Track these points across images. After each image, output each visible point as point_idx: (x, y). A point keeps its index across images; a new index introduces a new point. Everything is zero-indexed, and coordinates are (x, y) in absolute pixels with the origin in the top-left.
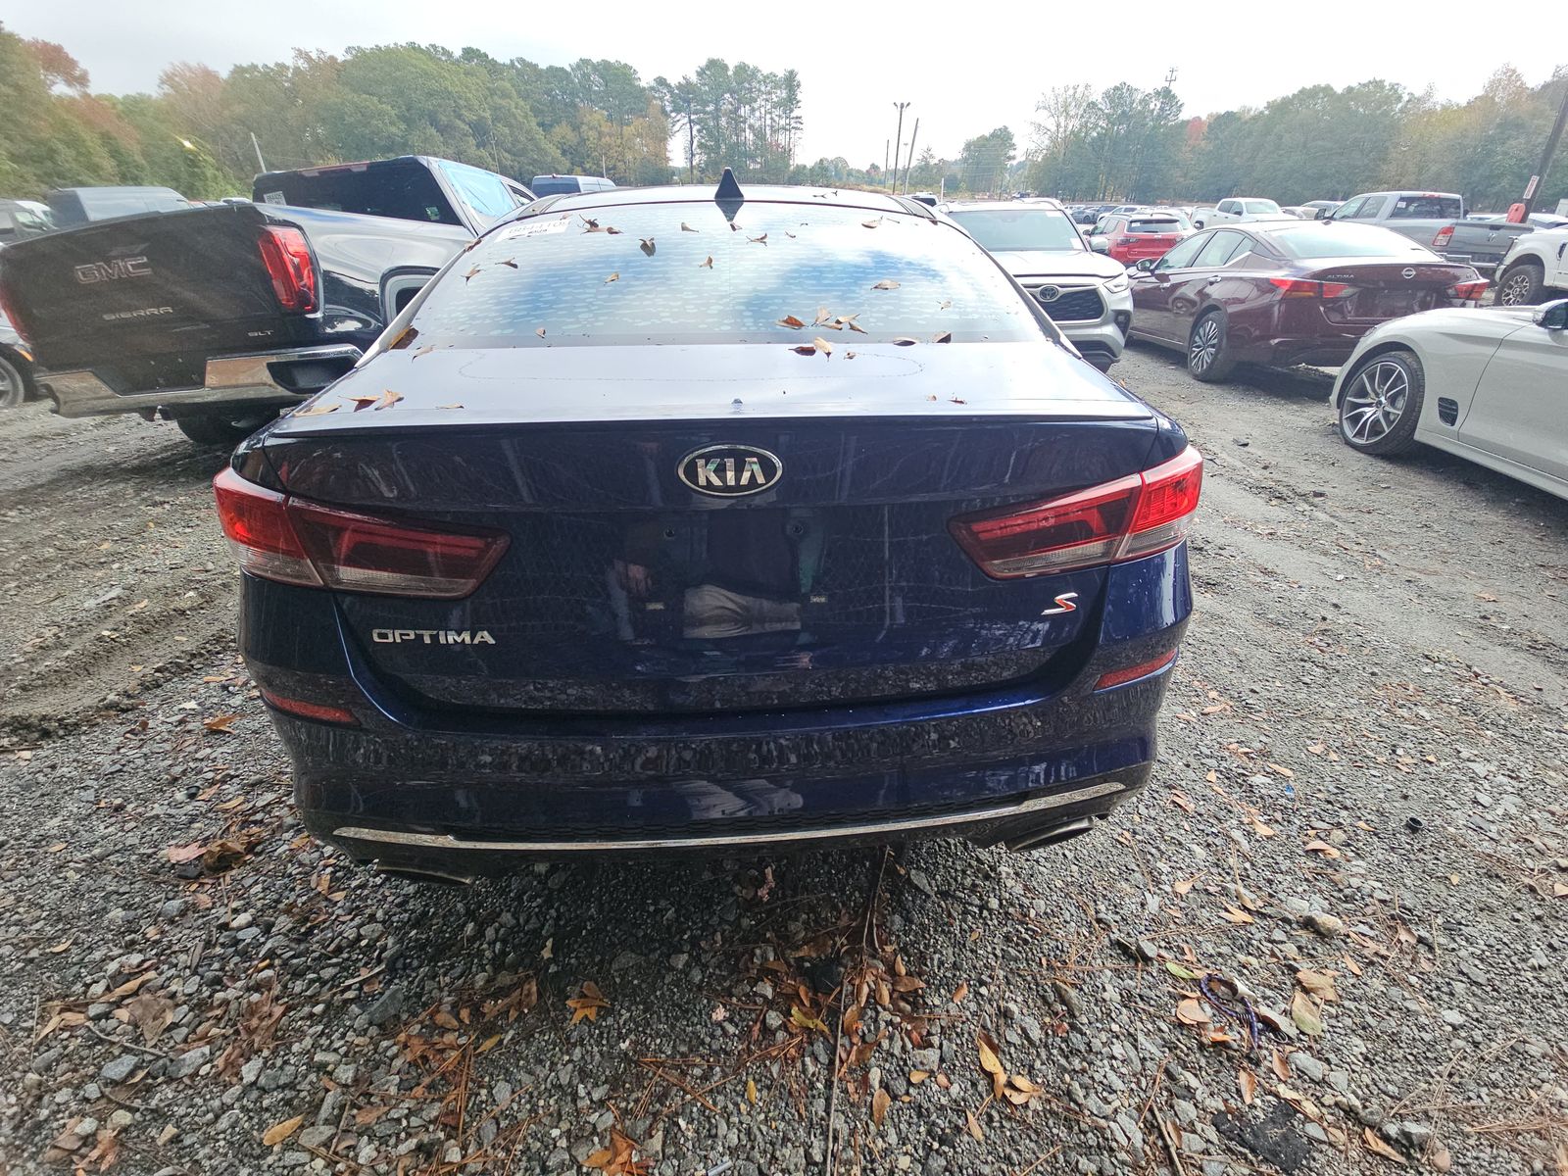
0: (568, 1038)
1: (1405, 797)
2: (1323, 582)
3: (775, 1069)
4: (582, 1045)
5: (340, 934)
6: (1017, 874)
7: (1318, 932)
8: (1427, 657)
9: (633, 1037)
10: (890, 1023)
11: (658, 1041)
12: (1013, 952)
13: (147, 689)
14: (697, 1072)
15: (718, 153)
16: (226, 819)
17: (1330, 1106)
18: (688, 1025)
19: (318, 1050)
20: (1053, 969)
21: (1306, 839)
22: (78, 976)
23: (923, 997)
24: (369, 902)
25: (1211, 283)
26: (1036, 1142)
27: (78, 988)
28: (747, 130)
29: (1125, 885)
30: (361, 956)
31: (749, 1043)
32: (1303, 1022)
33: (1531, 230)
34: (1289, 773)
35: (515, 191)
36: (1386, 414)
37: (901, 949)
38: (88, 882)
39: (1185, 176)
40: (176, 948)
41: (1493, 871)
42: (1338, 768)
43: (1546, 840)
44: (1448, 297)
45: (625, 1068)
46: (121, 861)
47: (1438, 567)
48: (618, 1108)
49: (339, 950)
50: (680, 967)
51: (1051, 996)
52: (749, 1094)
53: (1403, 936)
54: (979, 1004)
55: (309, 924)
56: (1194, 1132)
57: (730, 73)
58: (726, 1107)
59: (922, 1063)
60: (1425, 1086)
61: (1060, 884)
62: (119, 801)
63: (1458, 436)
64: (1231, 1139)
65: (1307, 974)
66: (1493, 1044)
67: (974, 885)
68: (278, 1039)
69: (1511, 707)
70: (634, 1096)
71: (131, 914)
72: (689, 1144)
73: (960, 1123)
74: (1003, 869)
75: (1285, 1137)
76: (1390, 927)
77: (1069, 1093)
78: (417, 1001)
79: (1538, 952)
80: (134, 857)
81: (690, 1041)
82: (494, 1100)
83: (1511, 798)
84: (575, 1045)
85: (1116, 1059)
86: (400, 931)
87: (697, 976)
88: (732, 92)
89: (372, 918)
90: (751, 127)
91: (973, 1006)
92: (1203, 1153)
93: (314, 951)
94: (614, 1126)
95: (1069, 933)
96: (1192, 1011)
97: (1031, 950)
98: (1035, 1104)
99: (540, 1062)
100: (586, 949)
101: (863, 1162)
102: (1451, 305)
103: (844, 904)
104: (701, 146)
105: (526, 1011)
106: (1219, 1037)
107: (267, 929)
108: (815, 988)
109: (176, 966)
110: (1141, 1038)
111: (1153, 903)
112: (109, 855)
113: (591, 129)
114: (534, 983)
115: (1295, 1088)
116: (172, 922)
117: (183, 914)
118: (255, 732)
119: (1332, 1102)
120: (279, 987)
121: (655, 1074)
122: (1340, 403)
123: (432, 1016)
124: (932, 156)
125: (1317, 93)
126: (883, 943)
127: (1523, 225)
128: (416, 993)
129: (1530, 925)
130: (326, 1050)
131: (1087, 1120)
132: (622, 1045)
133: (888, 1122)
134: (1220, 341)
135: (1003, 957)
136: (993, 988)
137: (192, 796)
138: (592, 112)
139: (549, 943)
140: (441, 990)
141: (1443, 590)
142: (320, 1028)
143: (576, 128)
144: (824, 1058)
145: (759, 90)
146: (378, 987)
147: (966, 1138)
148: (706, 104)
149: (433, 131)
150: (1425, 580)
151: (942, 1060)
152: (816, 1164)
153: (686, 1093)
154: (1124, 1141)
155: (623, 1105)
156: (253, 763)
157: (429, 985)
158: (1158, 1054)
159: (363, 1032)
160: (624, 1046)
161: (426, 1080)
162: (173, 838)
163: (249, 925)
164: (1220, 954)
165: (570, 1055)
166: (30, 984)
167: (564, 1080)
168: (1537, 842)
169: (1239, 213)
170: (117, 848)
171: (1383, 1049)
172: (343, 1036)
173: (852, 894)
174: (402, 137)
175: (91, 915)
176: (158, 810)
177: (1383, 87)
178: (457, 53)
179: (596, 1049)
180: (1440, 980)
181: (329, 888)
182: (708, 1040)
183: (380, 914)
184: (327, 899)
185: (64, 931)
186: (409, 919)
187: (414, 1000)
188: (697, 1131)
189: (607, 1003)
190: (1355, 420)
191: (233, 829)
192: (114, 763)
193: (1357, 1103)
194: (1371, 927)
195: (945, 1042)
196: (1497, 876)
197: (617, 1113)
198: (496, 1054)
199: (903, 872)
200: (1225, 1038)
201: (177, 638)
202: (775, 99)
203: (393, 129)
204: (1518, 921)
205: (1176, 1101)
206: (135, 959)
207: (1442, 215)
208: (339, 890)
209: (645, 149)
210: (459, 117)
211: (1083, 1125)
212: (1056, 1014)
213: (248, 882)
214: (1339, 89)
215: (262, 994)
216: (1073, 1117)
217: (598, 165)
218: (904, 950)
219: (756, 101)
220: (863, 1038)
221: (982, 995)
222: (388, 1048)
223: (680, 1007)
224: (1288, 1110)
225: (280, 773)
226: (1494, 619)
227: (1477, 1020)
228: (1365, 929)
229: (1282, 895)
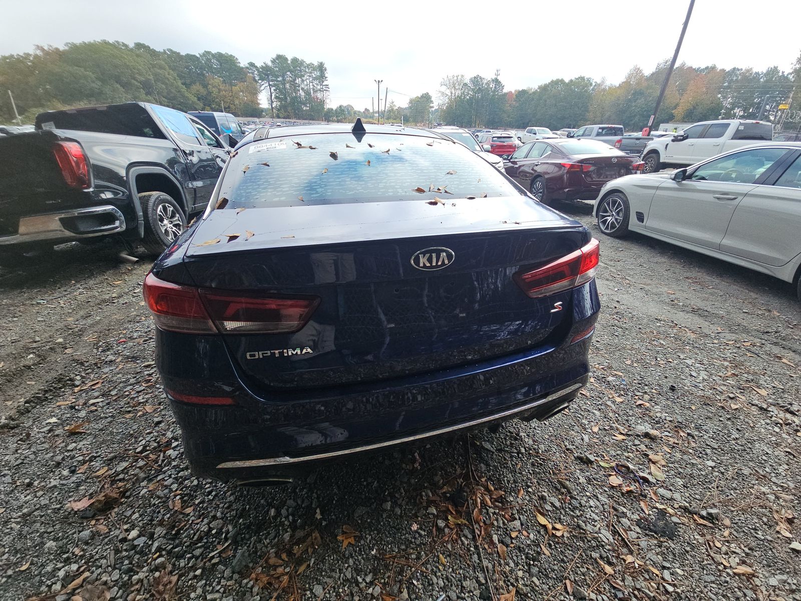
0: (344, 555)
1: (666, 377)
2: (610, 292)
3: (449, 546)
4: (352, 557)
5: (198, 530)
6: (528, 435)
7: (651, 438)
8: (656, 319)
9: (376, 547)
10: (494, 513)
11: (390, 546)
12: (537, 470)
13: (22, 414)
14: (413, 556)
15: (286, 102)
16: (100, 482)
17: (677, 508)
18: (401, 536)
19: (207, 594)
20: (555, 474)
21: (635, 401)
22: (41, 583)
23: (505, 498)
24: (209, 510)
25: (537, 165)
26: (572, 550)
27: (44, 588)
28: (301, 91)
29: (573, 432)
30: (214, 539)
31: (433, 538)
32: (657, 476)
33: (652, 139)
34: (621, 374)
35: (193, 121)
36: (616, 220)
37: (488, 479)
38: (26, 529)
39: (508, 117)
40: (97, 557)
41: (706, 402)
42: (639, 369)
43: (722, 387)
44: (630, 170)
45: (377, 563)
46: (43, 514)
47: (650, 282)
48: (380, 583)
49: (200, 539)
50: (389, 508)
51: (559, 486)
52: (441, 561)
53: (682, 434)
54: (530, 496)
55: (176, 529)
56: (631, 530)
57: (289, 62)
58: (433, 570)
59: (514, 528)
60: (710, 493)
61: (547, 437)
62: (27, 481)
63: (645, 227)
64: (646, 530)
65: (652, 456)
66: (729, 472)
67: (511, 444)
68: (179, 593)
69: (693, 336)
70: (387, 575)
71: (60, 543)
72: (421, 591)
73: (539, 550)
74: (522, 434)
75: (665, 524)
76: (676, 431)
77: (579, 526)
78: (255, 556)
79: (734, 432)
80: (49, 511)
81: (405, 543)
82: (315, 595)
83: (703, 372)
84: (348, 558)
85: (592, 507)
86: (234, 521)
87: (398, 511)
88: (291, 72)
89: (215, 518)
90: (303, 89)
91: (527, 498)
92: (637, 538)
93: (185, 542)
94: (381, 592)
95: (557, 457)
96: (615, 480)
97: (544, 467)
98: (566, 534)
99: (333, 570)
100: (338, 510)
101: (503, 578)
102: (631, 173)
103: (456, 464)
104: (276, 97)
105: (317, 547)
106: (629, 489)
107: (151, 536)
108: (455, 505)
109: (101, 567)
110: (599, 496)
111: (586, 438)
112: (33, 512)
113: (214, 87)
114: (317, 532)
115: (662, 504)
116: (87, 543)
117: (93, 537)
118: (101, 430)
119: (678, 506)
120: (170, 566)
121: (393, 562)
122: (597, 216)
123: (266, 561)
124: (395, 106)
125: (558, 82)
126: (480, 478)
127: (649, 137)
128: (253, 551)
129: (727, 422)
130: (212, 592)
131: (589, 535)
132: (372, 552)
133: (507, 558)
134: (544, 191)
135: (533, 473)
136: (533, 488)
137: (73, 472)
138: (213, 79)
139: (318, 511)
140: (266, 547)
141: (654, 291)
142: (204, 582)
143: (205, 86)
144: (470, 536)
145: (305, 71)
146: (231, 553)
147: (543, 556)
148: (277, 76)
149: (118, 86)
150: (647, 288)
151: (522, 525)
152: (483, 584)
153: (411, 568)
154: (606, 541)
155: (383, 581)
156: (106, 447)
157: (259, 546)
158: (608, 501)
159: (231, 578)
160: (373, 553)
161: (275, 595)
162: (70, 497)
163: (139, 536)
164: (618, 455)
165: (348, 563)
166: (15, 590)
167: (349, 576)
168: (718, 388)
169: (535, 134)
170: (37, 507)
171: (689, 482)
172: (219, 583)
173: (458, 458)
174: (99, 89)
175: (35, 547)
176: (54, 483)
177: (584, 80)
178: (131, 45)
179: (360, 557)
180: (700, 449)
181: (182, 507)
182: (413, 540)
183: (219, 514)
184: (182, 513)
185: (22, 558)
186: (236, 513)
187: (254, 555)
188: (422, 584)
189: (358, 534)
190: (604, 222)
191: (106, 486)
192: (17, 459)
193: (687, 505)
194: (669, 432)
195: (521, 516)
196: (708, 404)
197: (381, 585)
198: (308, 572)
199: (478, 444)
200: (631, 489)
201: (28, 383)
202: (314, 76)
203: (93, 85)
204: (721, 421)
205: (620, 519)
206: (74, 567)
207: (615, 135)
208: (187, 507)
209: (246, 98)
210: (134, 79)
211: (589, 538)
212: (563, 493)
213: (128, 513)
214: (567, 81)
215: (160, 572)
216: (583, 535)
217: (219, 106)
218: (490, 479)
219: (304, 76)
220: (484, 522)
221: (530, 492)
222: (247, 583)
223: (395, 528)
224: (662, 513)
225: (126, 450)
226: (676, 301)
227: (719, 463)
228: (667, 433)
229: (633, 426)
